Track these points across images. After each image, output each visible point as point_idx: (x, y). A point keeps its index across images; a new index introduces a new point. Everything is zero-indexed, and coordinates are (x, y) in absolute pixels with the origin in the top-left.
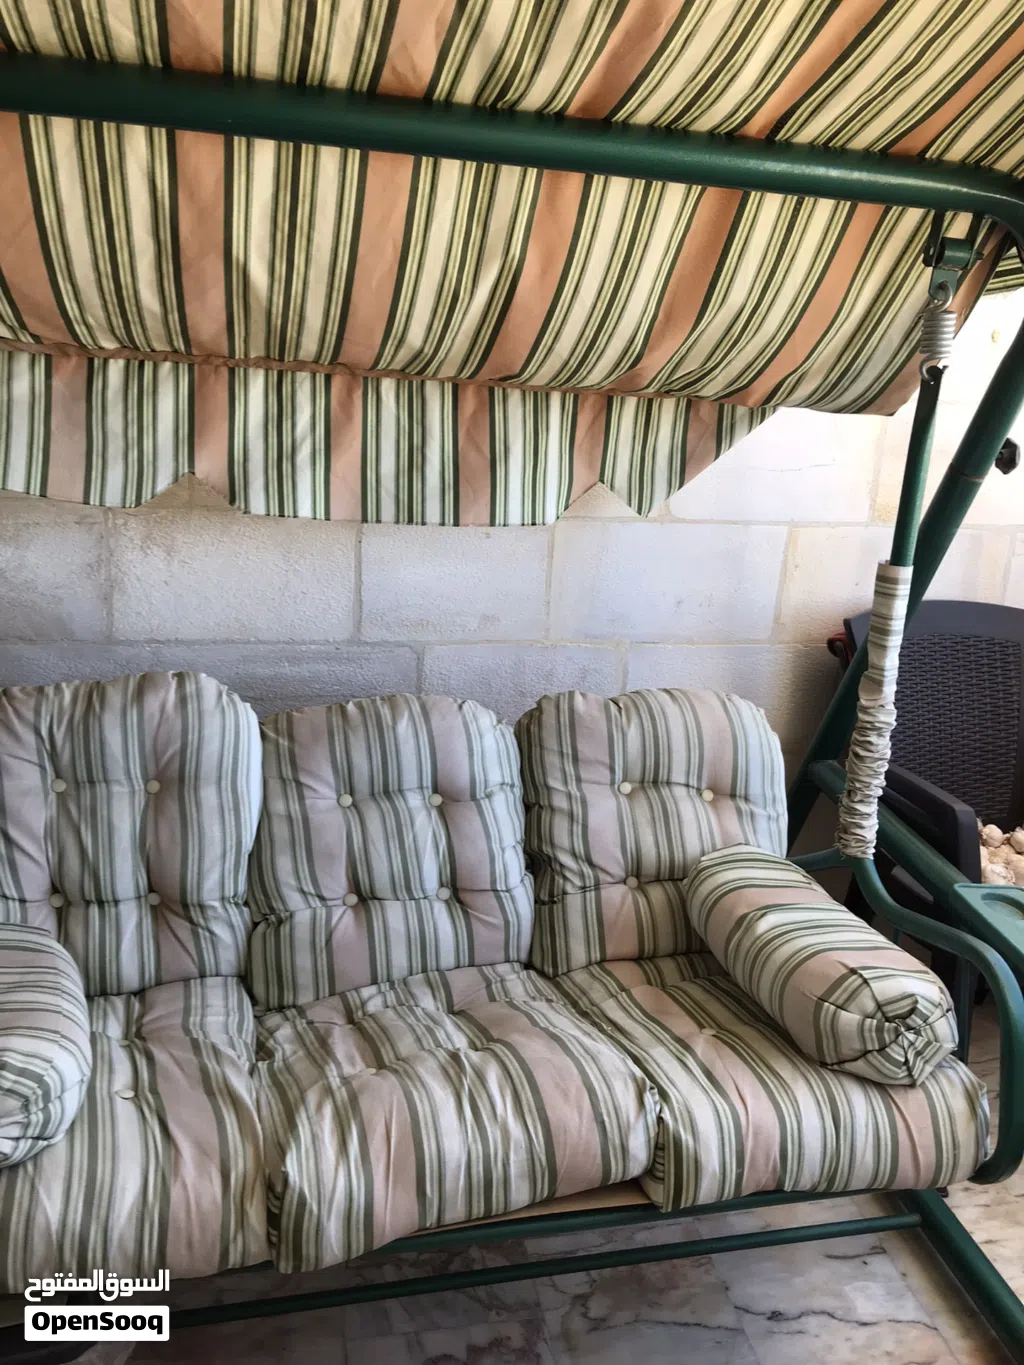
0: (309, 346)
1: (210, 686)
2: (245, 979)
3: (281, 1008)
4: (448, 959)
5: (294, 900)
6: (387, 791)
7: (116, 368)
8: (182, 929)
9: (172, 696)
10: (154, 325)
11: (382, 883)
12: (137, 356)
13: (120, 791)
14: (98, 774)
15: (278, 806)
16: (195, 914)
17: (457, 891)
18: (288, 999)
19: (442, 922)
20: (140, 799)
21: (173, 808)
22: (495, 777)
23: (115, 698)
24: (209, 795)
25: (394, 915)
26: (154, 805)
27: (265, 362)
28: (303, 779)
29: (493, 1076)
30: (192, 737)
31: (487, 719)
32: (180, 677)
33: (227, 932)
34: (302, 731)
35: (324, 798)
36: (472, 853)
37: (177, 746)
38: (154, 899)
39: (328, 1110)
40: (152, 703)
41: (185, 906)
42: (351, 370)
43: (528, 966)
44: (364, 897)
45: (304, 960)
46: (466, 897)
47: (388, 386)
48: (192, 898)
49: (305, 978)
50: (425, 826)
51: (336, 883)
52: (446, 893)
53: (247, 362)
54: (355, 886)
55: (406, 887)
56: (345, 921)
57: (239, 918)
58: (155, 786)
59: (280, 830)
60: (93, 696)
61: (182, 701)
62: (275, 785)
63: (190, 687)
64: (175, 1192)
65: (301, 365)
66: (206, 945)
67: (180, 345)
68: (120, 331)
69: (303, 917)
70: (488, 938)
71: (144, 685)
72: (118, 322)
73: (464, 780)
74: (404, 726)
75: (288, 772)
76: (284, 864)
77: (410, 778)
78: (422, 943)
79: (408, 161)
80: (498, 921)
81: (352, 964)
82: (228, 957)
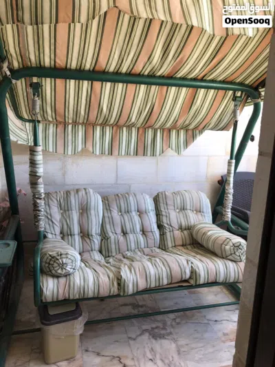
0: (112, 122)
1: (91, 191)
2: (101, 252)
3: (109, 257)
4: (143, 246)
5: (111, 234)
6: (128, 212)
7: (70, 126)
8: (88, 240)
9: (84, 192)
10: (82, 118)
11: (128, 231)
12: (75, 123)
13: (74, 212)
14: (69, 209)
15: (106, 215)
16: (91, 237)
17: (144, 232)
18: (110, 254)
19: (141, 239)
20: (78, 214)
21: (85, 215)
22: (150, 208)
23: (72, 193)
24: (92, 212)
25: (131, 237)
26: (81, 214)
27: (101, 125)
28: (111, 209)
29: (158, 260)
30: (89, 200)
31: (147, 197)
32: (85, 189)
33: (97, 241)
34: (110, 200)
35: (115, 213)
36: (146, 224)
37: (86, 202)
38: (82, 234)
39: (126, 266)
40: (80, 193)
41: (88, 235)
42: (118, 126)
43: (159, 248)
44: (124, 233)
45: (113, 246)
46: (146, 233)
47: (125, 129)
48: (90, 234)
49: (114, 250)
50: (136, 218)
51: (119, 230)
52: (141, 233)
53: (97, 125)
54: (123, 231)
55: (133, 231)
56: (121, 238)
57: (99, 238)
58: (81, 211)
59: (107, 220)
60: (68, 193)
61: (86, 193)
62: (105, 211)
63: (87, 191)
64: (100, 280)
65: (108, 125)
66: (93, 244)
67: (85, 121)
68: (74, 119)
69: (112, 237)
70: (151, 242)
71: (77, 191)
72: (75, 117)
73: (144, 209)
74: (131, 198)
75: (108, 208)
76: (108, 227)
77: (133, 209)
78: (137, 243)
79: (135, 85)
80: (153, 238)
81: (123, 247)
82: (97, 247)
